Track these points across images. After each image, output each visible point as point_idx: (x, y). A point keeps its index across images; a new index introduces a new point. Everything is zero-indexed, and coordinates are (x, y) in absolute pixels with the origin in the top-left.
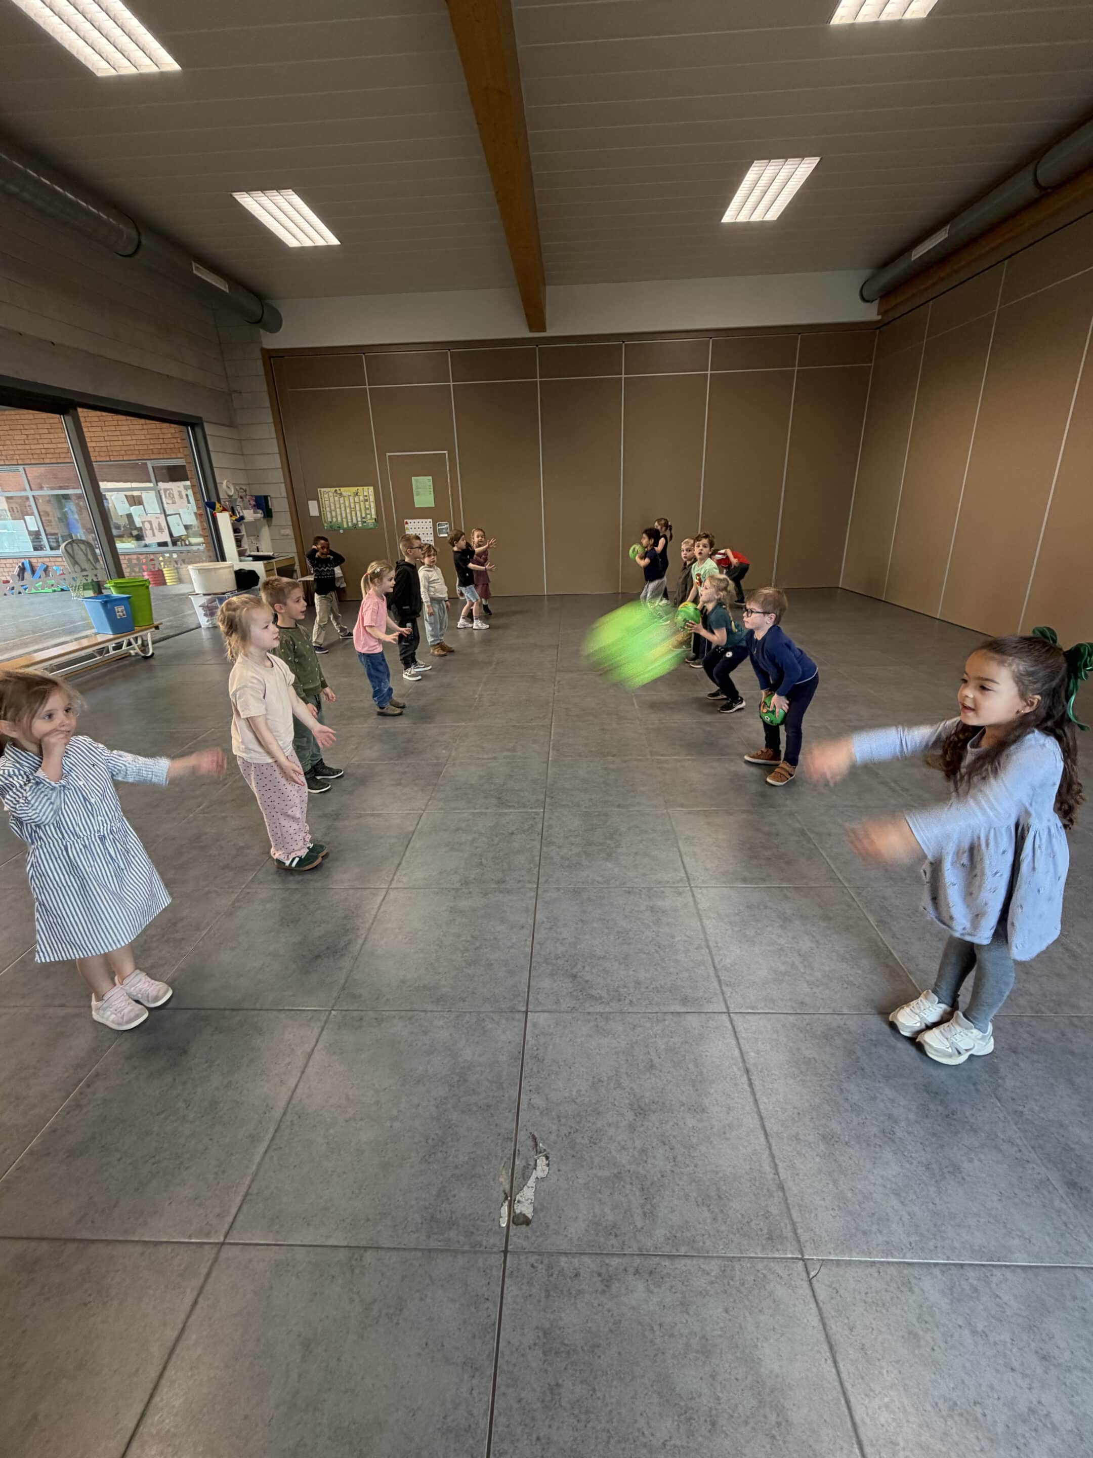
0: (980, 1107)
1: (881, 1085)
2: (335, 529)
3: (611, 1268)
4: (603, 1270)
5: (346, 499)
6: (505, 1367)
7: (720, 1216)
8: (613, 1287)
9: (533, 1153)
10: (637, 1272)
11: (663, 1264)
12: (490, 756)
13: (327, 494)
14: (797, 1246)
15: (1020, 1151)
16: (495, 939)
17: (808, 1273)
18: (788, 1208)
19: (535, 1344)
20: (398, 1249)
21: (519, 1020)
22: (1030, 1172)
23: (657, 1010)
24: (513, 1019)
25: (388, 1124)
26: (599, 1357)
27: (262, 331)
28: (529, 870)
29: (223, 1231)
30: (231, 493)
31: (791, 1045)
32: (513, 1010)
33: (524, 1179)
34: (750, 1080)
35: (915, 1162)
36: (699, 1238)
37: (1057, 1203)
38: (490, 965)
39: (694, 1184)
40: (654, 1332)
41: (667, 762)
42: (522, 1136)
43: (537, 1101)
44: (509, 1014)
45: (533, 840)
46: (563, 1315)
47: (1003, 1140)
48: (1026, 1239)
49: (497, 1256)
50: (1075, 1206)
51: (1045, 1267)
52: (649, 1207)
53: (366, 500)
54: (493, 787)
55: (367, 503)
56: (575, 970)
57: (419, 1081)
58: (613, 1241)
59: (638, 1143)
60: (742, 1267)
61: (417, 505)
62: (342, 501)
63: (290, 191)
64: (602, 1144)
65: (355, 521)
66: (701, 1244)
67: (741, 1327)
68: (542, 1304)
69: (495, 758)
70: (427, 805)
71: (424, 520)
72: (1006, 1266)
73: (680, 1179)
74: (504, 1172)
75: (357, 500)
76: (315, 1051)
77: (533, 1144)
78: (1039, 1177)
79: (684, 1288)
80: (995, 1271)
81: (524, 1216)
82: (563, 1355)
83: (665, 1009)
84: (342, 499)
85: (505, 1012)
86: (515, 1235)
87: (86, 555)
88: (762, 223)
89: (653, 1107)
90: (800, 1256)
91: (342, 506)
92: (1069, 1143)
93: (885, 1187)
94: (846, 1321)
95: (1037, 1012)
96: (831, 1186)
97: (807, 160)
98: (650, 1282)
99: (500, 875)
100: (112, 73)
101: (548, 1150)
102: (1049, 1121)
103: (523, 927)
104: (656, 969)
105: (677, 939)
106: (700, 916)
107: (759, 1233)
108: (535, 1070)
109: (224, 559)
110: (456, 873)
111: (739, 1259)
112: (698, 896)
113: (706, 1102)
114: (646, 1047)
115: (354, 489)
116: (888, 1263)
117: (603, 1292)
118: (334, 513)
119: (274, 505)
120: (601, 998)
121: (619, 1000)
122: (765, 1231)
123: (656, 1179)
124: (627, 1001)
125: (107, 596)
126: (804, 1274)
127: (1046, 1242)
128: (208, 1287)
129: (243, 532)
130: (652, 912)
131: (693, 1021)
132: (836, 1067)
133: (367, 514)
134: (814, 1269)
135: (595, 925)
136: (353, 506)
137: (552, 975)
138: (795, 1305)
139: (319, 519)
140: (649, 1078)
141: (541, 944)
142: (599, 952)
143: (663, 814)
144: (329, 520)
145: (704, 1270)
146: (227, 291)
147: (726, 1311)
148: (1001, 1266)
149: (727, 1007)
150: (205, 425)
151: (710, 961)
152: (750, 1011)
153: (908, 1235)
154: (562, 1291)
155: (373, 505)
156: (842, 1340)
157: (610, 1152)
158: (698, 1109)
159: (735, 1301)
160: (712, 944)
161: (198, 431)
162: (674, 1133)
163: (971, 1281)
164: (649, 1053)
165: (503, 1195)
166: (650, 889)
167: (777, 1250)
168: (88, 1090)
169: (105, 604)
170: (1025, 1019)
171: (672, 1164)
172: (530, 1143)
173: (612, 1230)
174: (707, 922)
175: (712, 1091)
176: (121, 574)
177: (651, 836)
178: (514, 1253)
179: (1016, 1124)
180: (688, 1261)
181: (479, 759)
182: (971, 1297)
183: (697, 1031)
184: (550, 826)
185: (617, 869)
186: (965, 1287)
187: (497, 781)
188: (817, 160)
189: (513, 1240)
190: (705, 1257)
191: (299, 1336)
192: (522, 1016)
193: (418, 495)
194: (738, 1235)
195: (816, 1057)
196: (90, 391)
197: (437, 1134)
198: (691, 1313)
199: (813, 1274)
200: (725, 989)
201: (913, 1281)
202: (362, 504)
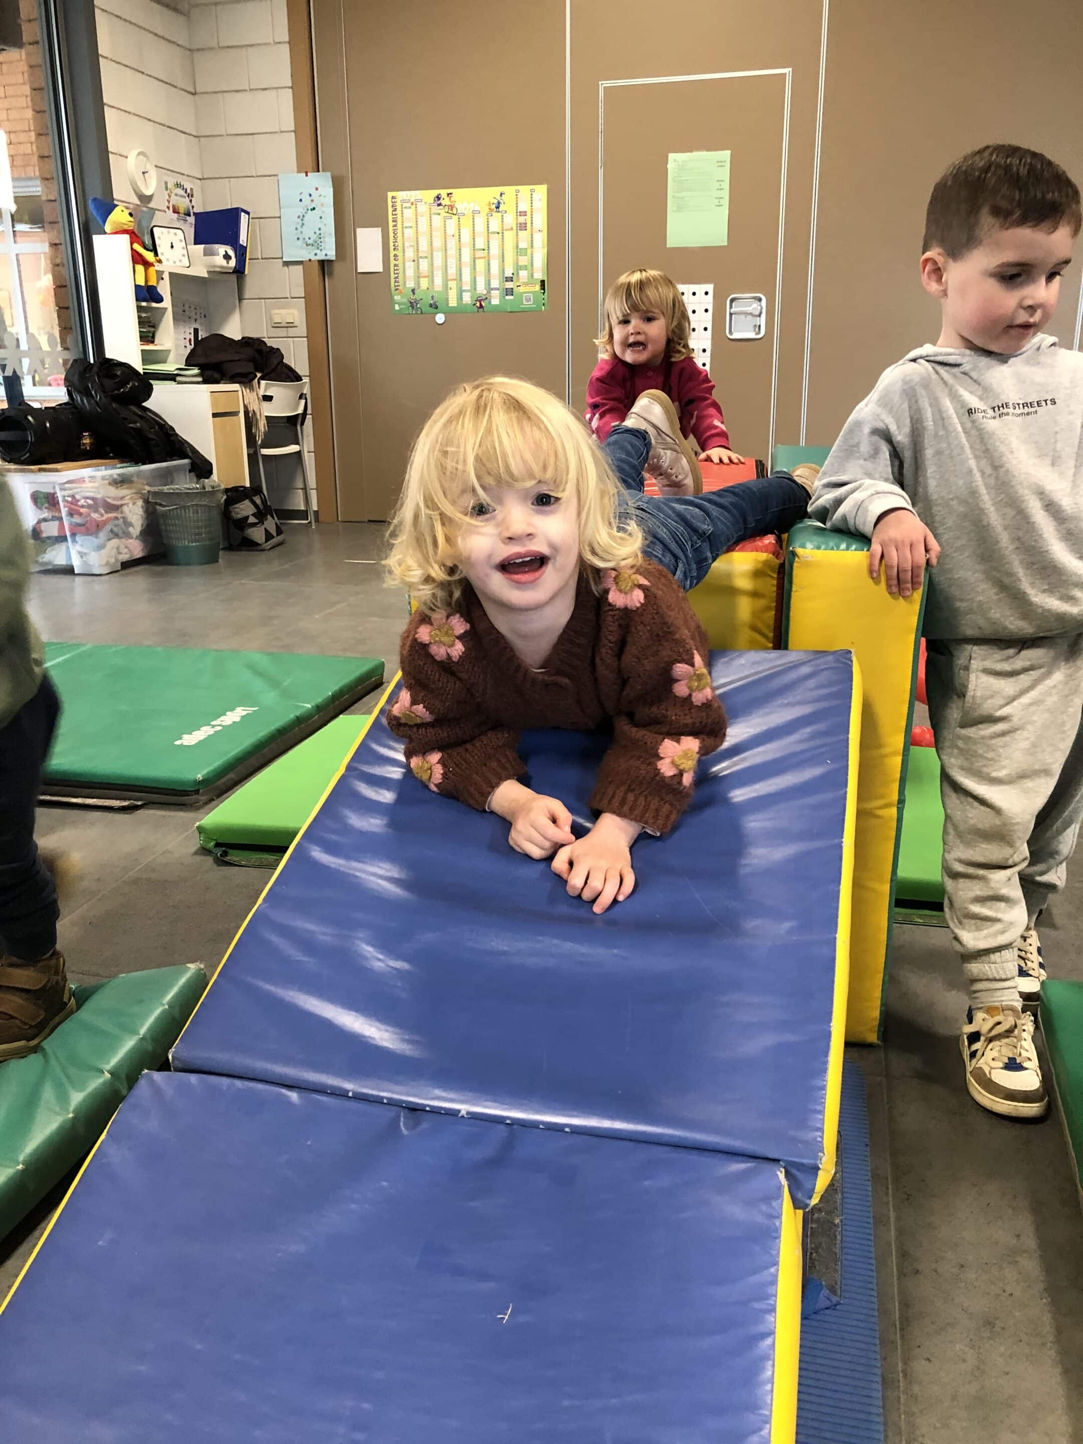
2: (423, 308)
5: (466, 222)
13: (413, 208)
53: (523, 227)
55: (521, 233)
61: (670, 243)
62: (451, 231)
65: (481, 289)
71: (691, 289)
75: (495, 225)
84: (452, 223)
91: (452, 244)
115: (490, 193)
118: (424, 265)
133: (518, 268)
136: (480, 243)
139: (382, 280)
144: (411, 284)
155: (541, 240)
193: (679, 209)
202: (509, 236)
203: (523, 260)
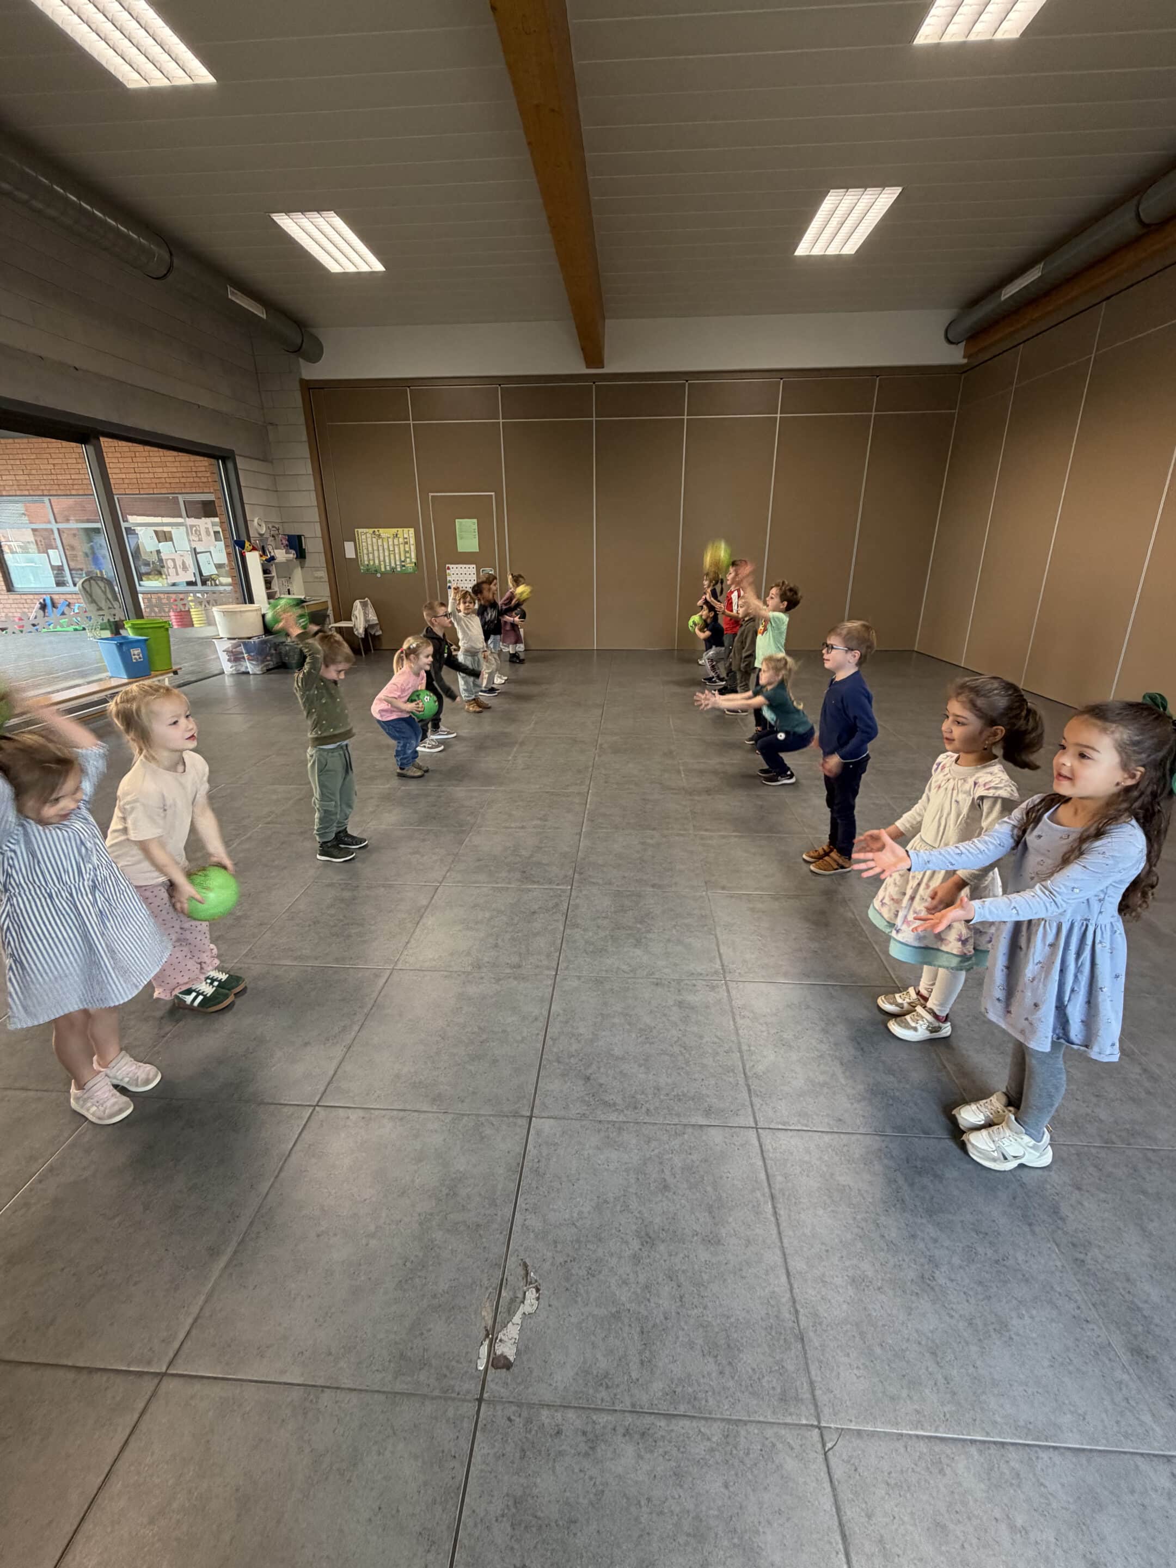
0: (1036, 1253)
1: (924, 1221)
2: (372, 572)
3: (597, 1427)
4: (589, 1428)
5: (385, 541)
6: (466, 1542)
7: (728, 1370)
8: (599, 1450)
9: (522, 1283)
10: (627, 1433)
11: (658, 1424)
12: (518, 824)
13: (365, 535)
14: (812, 1411)
15: (1079, 1308)
16: (504, 1031)
17: (824, 1445)
18: (807, 1364)
19: (503, 1516)
20: (361, 1390)
21: (520, 1126)
22: (1089, 1333)
23: (676, 1121)
24: (515, 1124)
25: (364, 1242)
26: (575, 1534)
27: (301, 360)
28: (548, 956)
29: (168, 1359)
30: (263, 531)
31: (825, 1169)
32: (516, 1115)
33: (509, 1311)
34: (774, 1207)
35: (957, 1316)
36: (700, 1395)
37: (1119, 1375)
38: (495, 1061)
39: (701, 1330)
40: (641, 1507)
41: (711, 838)
42: (512, 1262)
43: (534, 1222)
44: (511, 1119)
45: (557, 921)
46: (539, 1480)
47: (1060, 1294)
48: (1080, 1415)
49: (470, 1405)
50: (1140, 1378)
51: (1100, 1451)
52: (647, 1353)
53: (406, 543)
54: (518, 859)
55: (407, 546)
56: (590, 1071)
57: (403, 1193)
58: (603, 1393)
59: (642, 1278)
60: (748, 1433)
61: (460, 550)
62: (380, 543)
63: (332, 214)
64: (601, 1277)
65: (393, 565)
66: (703, 1402)
67: (741, 1508)
68: (515, 1466)
69: (523, 827)
70: (444, 877)
71: (467, 566)
72: (1055, 1448)
73: (686, 1322)
74: (488, 1304)
75: (396, 542)
76: (293, 1152)
77: (523, 1272)
78: (1100, 1340)
79: (680, 1455)
80: (1042, 1454)
81: (506, 1358)
82: (534, 1529)
83: (685, 1121)
84: (380, 541)
85: (507, 1116)
86: (492, 1381)
87: (105, 593)
88: (839, 257)
89: (663, 1235)
90: (816, 1423)
91: (381, 548)
92: (1136, 1300)
93: (920, 1343)
94: (864, 1506)
95: (1106, 1143)
96: (857, 1339)
97: (888, 190)
98: (641, 1445)
99: (515, 959)
100: (144, 84)
101: (540, 1281)
102: (1115, 1273)
103: (536, 1019)
104: (679, 1074)
105: (704, 1041)
106: (733, 1013)
107: (771, 1392)
108: (534, 1185)
109: (251, 601)
110: (469, 954)
111: (746, 1423)
112: (733, 992)
113: (723, 1232)
114: (661, 1163)
115: (394, 530)
116: (917, 1436)
117: (587, 1455)
118: (371, 556)
119: (308, 545)
120: (615, 1104)
121: (636, 1108)
122: (779, 1390)
123: (658, 1321)
124: (644, 1109)
125: (124, 638)
126: (820, 1446)
127: (1102, 1421)
128: (143, 1426)
129: (274, 574)
130: (680, 1007)
131: (716, 1137)
132: (873, 1197)
133: (406, 558)
134: (831, 1440)
135: (616, 1020)
136: (391, 548)
137: (563, 1075)
138: (805, 1483)
139: (355, 561)
140: (661, 1201)
141: (551, 1038)
142: (617, 1051)
143: (701, 897)
144: (366, 563)
145: (703, 1434)
146: (264, 316)
147: (726, 1487)
148: (1050, 1447)
149: (756, 1123)
150: (237, 458)
151: (741, 1068)
152: (780, 1127)
153: (943, 1404)
154: (540, 1451)
155: (413, 548)
156: (856, 1529)
157: (609, 1287)
158: (712, 1241)
159: (736, 1474)
160: (745, 1048)
161: (230, 465)
162: (684, 1268)
163: (1012, 1464)
164: (663, 1171)
165: (484, 1333)
166: (679, 981)
167: (791, 1414)
168: (40, 1186)
169: (120, 646)
170: (1094, 1151)
171: (679, 1304)
172: (521, 1271)
173: (604, 1380)
174: (740, 1021)
175: (731, 1220)
176: (139, 614)
177: (686, 921)
178: (489, 1402)
179: (1075, 1274)
180: (687, 1423)
181: (507, 828)
182: (1012, 1484)
183: (718, 1148)
184: (577, 906)
185: (645, 958)
186: (1006, 1471)
187: (524, 853)
188: (898, 190)
189: (490, 1385)
190: (706, 1419)
191: (237, 1490)
192: (524, 1122)
193: (461, 538)
194: (747, 1393)
195: (852, 1184)
196: (115, 419)
197: (416, 1256)
198: (686, 1486)
199: (829, 1445)
200: (757, 1101)
201: (944, 1460)
202: (402, 546)
203: (408, 555)
